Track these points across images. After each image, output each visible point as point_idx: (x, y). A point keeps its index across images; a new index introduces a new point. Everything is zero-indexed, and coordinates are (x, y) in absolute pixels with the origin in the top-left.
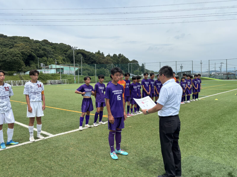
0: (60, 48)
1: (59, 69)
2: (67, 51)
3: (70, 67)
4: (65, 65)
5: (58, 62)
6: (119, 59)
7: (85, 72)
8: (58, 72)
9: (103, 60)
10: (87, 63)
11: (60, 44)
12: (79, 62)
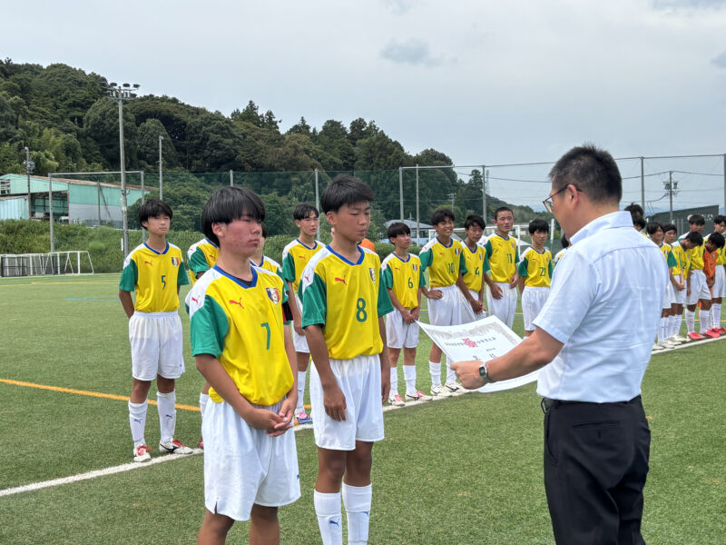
0: (51, 89)
1: (44, 196)
2: (85, 105)
3: (100, 188)
4: (74, 177)
5: (37, 161)
6: (354, 144)
8: (39, 215)
9: (272, 149)
10: (187, 165)
11: (54, 66)
12: (148, 163)
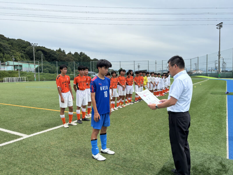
0: (18, 44)
1: (17, 66)
2: (25, 47)
3: (29, 64)
4: (23, 62)
5: (15, 58)
6: (81, 57)
7: (46, 69)
8: (16, 69)
9: (64, 57)
10: (47, 60)
11: (18, 39)
12: (39, 59)
